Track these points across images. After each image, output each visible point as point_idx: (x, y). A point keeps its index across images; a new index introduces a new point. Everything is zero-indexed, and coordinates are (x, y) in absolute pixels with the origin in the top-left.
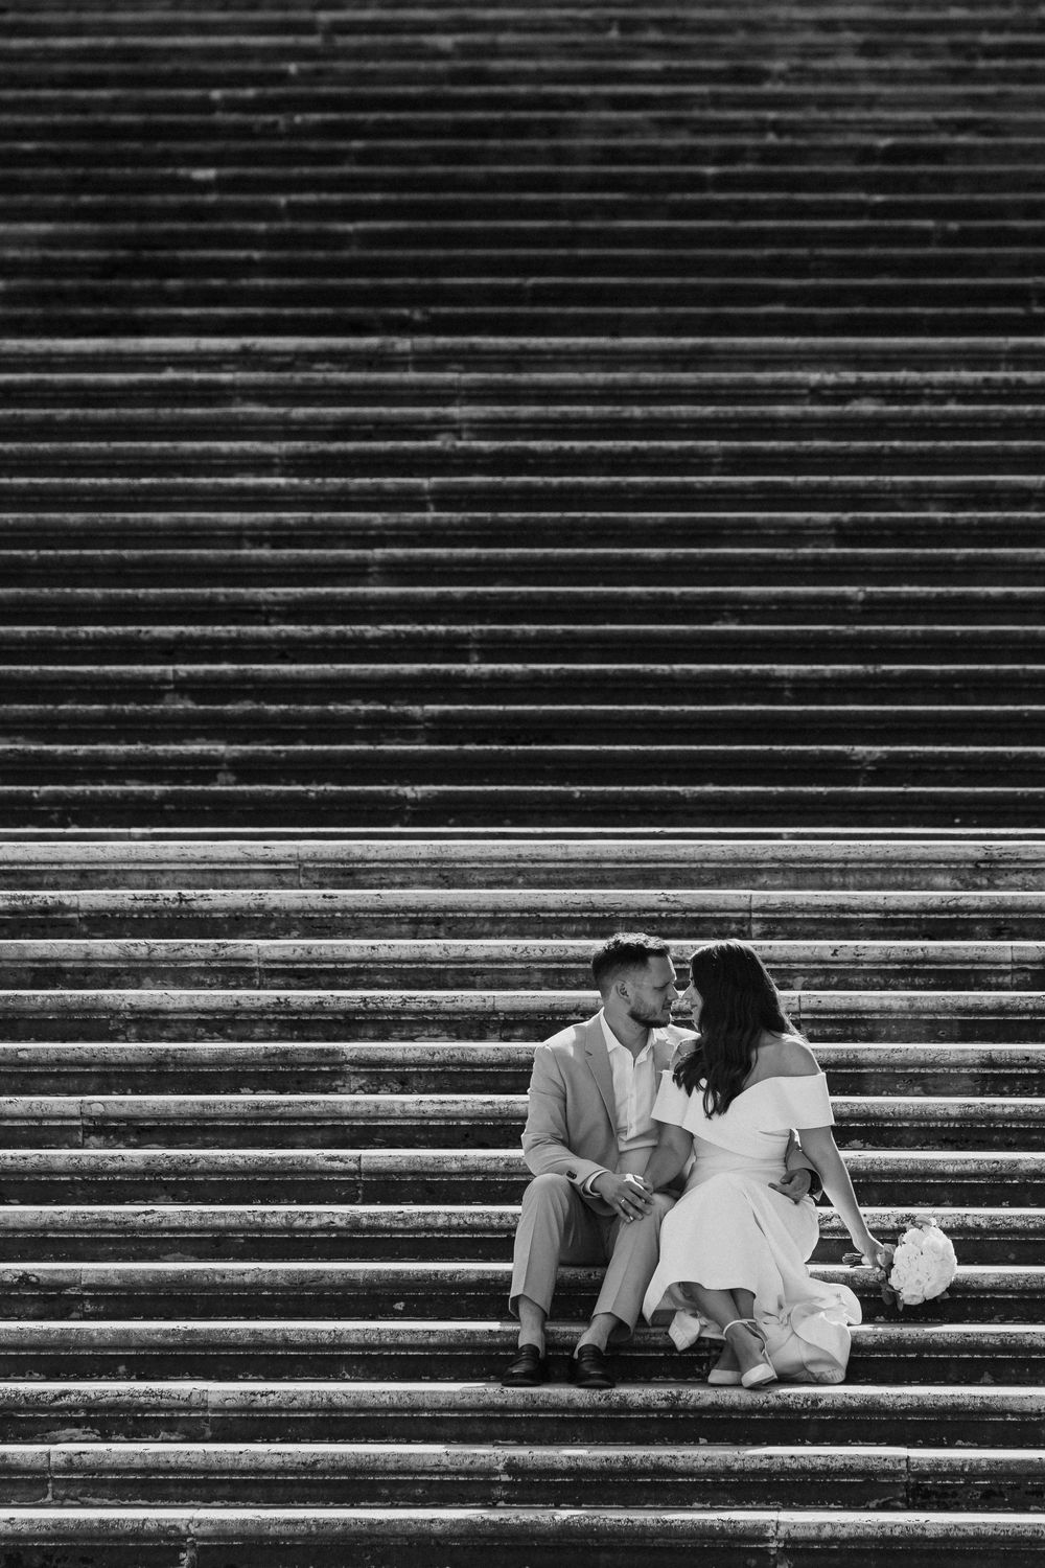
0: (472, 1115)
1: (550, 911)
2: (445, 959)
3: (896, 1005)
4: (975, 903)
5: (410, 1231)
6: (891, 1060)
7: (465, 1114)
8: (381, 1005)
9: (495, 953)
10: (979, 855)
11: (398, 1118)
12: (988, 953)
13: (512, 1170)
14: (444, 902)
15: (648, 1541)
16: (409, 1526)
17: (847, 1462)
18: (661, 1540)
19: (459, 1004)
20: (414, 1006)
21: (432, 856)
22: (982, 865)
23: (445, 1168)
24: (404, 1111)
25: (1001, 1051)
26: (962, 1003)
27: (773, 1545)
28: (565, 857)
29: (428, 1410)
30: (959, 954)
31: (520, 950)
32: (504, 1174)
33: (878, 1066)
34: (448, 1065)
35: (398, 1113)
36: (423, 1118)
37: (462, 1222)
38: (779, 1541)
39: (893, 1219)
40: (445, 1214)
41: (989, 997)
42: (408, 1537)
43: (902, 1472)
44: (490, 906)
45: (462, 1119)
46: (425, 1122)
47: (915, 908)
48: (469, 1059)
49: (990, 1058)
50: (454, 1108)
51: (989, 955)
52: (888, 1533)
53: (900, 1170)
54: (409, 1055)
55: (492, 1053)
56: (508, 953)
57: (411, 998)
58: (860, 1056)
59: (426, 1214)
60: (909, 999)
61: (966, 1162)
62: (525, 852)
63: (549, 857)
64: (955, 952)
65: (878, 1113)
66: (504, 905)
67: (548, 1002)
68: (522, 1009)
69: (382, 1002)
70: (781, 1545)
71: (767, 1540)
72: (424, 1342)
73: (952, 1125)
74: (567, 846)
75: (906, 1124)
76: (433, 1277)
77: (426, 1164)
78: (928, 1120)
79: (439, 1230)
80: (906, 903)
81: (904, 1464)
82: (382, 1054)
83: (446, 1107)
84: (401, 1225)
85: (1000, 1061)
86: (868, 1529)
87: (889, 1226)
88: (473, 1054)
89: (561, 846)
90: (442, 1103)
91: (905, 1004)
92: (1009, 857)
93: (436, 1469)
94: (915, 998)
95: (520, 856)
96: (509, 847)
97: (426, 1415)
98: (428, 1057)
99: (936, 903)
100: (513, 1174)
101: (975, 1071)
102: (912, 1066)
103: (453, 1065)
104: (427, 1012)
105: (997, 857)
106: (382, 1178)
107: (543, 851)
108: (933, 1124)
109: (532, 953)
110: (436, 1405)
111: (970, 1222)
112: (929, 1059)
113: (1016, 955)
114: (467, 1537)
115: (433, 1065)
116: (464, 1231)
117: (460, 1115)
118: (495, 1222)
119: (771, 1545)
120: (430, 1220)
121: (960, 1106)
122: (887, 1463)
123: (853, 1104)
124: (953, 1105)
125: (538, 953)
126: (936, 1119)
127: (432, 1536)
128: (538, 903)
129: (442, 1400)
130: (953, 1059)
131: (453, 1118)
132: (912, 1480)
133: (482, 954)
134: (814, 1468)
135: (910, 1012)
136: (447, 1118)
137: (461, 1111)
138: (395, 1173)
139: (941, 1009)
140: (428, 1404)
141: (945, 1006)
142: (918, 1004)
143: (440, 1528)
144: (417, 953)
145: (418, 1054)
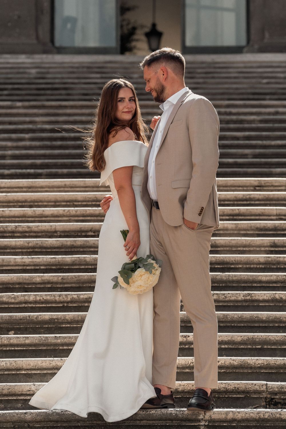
0: (45, 263)
1: (79, 201)
2: (34, 215)
3: (230, 227)
4: (257, 197)
5: (17, 303)
6: (231, 244)
7: (43, 263)
8: (6, 229)
9: (56, 213)
10: (256, 184)
11: (12, 266)
12: (266, 211)
13: (65, 281)
14: (33, 198)
15: (138, 422)
16: (14, 416)
17: (236, 386)
18: (145, 421)
19: (40, 228)
20: (20, 229)
21: (29, 185)
22: (257, 188)
23: (34, 281)
24: (15, 262)
25: (279, 240)
26: (258, 226)
27: (202, 423)
28: (84, 186)
29: (25, 370)
30: (254, 212)
31: (66, 211)
32: (61, 283)
33: (226, 246)
34: (35, 248)
35: (12, 263)
36: (24, 265)
37: (41, 298)
38: (206, 421)
39: (242, 295)
40: (34, 295)
41: (270, 223)
42: (13, 422)
43: (263, 391)
44: (53, 200)
45: (41, 265)
46: (25, 268)
47: (232, 199)
48: (45, 245)
49: (274, 243)
50: (38, 260)
51: (267, 212)
52: (262, 416)
53: (241, 280)
54: (18, 244)
55: (55, 242)
56: (61, 212)
57: (19, 226)
58: (217, 242)
59: (25, 295)
60: (235, 224)
61: (271, 276)
62: (68, 183)
63: (78, 185)
64: (252, 211)
65: (228, 261)
66: (59, 199)
67: (79, 227)
68: (67, 230)
69: (6, 227)
70: (207, 424)
71: (199, 421)
72: (23, 342)
73: (261, 266)
74: (85, 181)
75: (240, 266)
76: (28, 318)
77: (25, 279)
78: (250, 264)
79: (30, 303)
80: (228, 197)
81: (265, 387)
82: (6, 243)
83: (34, 260)
84: (13, 301)
85: (278, 244)
86: (251, 415)
87: (240, 298)
88: (47, 242)
89: (83, 181)
90: (33, 258)
91: (234, 226)
92: (268, 184)
93: (28, 393)
94: (238, 224)
95: (65, 185)
96: (61, 181)
97: (23, 372)
98: (26, 244)
99: (241, 196)
100: (64, 283)
101: (267, 249)
102: (240, 247)
103: (37, 248)
104: (26, 232)
105: (263, 184)
106: (5, 286)
107: (75, 183)
108: (252, 266)
109: (71, 213)
110: (28, 367)
111: (277, 297)
112: (248, 243)
113: (278, 212)
114: (44, 422)
115: (28, 248)
116: (42, 303)
117: (41, 263)
118: (57, 298)
119: (201, 424)
120: (26, 298)
121: (264, 257)
122: (256, 387)
123: (217, 257)
124: (262, 257)
125: (74, 212)
126: (253, 264)
127: (25, 422)
128: (74, 198)
129: (32, 364)
130: (258, 243)
131: (37, 265)
132: (269, 396)
133: (50, 213)
134: (219, 389)
135: (235, 230)
136: (34, 265)
137: (41, 262)
138: (11, 284)
139: (249, 228)
140: (25, 367)
141: (251, 227)
142: (239, 226)
143: (30, 417)
144: (22, 213)
145: (22, 243)
